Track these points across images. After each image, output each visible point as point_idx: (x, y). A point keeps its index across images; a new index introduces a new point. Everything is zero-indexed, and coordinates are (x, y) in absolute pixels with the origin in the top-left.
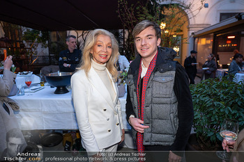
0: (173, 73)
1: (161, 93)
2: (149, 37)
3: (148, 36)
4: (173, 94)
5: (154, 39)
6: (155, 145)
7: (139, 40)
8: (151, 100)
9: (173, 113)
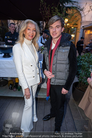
0: (69, 48)
1: (62, 58)
3: (57, 26)
4: (68, 59)
5: (60, 28)
6: (56, 85)
7: (52, 28)
8: (56, 61)
9: (67, 69)
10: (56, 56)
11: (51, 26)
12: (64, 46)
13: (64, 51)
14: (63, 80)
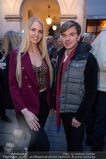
0: (86, 61)
1: (74, 75)
2: (72, 34)
4: (83, 77)
5: (76, 36)
6: (68, 113)
7: (65, 36)
8: (67, 79)
9: (82, 90)
10: (67, 72)
11: (64, 33)
12: (79, 60)
13: (77, 65)
14: (76, 106)
